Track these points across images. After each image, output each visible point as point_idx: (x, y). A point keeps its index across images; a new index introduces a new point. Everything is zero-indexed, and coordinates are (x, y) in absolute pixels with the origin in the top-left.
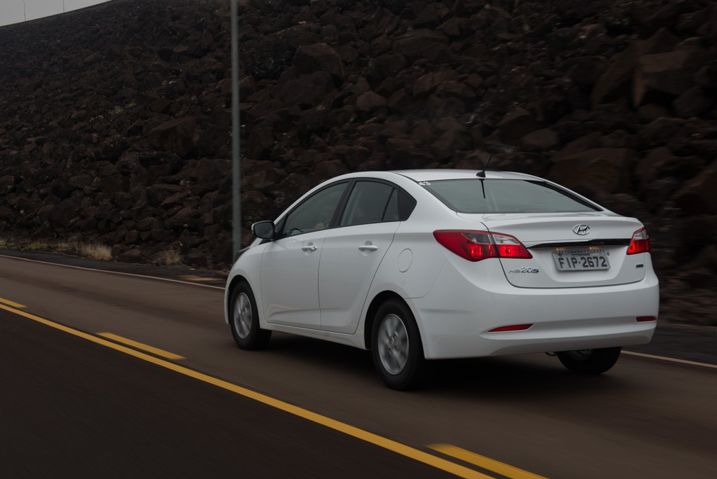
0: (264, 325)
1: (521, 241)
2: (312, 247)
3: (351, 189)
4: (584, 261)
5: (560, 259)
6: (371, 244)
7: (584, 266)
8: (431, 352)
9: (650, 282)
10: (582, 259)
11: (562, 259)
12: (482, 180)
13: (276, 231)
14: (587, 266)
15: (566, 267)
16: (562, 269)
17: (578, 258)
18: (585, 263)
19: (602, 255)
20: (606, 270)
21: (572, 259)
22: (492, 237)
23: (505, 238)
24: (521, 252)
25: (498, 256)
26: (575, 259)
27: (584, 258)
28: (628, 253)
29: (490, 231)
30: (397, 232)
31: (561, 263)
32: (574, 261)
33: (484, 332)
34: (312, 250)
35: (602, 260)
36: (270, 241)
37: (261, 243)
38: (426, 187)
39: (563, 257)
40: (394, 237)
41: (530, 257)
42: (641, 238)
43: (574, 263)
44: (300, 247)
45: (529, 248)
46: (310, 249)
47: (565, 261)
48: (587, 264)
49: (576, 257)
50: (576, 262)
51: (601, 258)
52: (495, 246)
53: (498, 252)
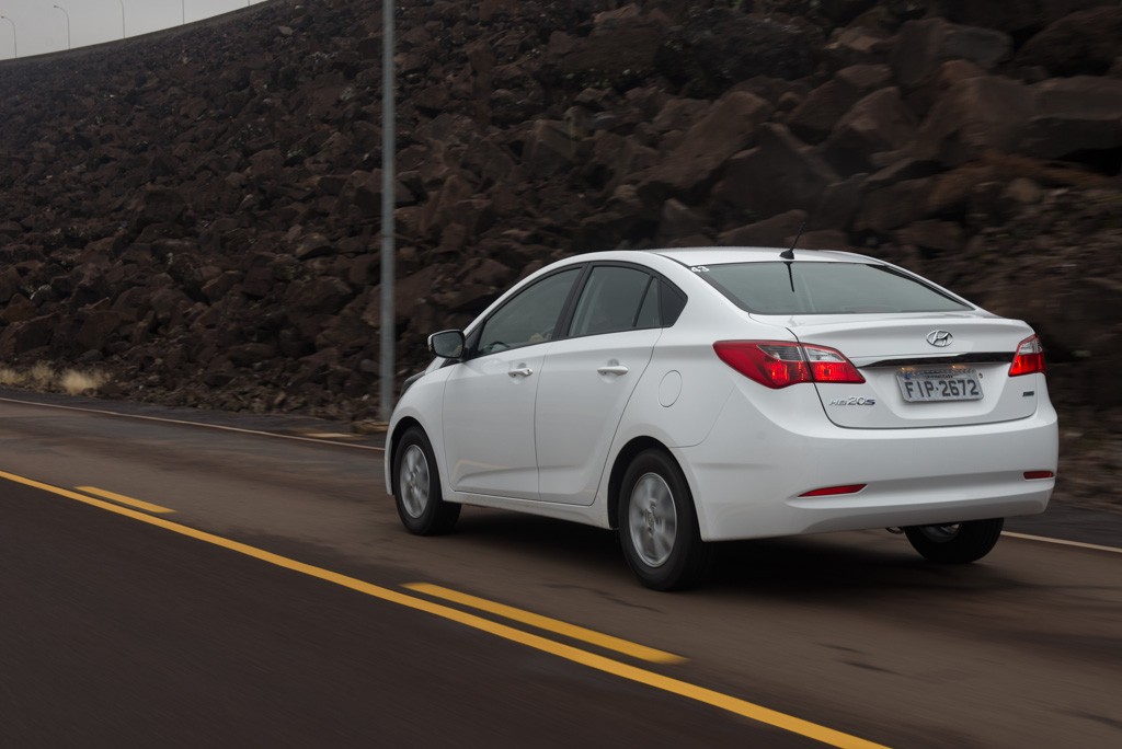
0: (449, 494)
1: (847, 356)
2: (524, 370)
3: (584, 278)
4: (943, 386)
5: (907, 384)
6: (618, 364)
7: (944, 394)
8: (710, 530)
9: (1044, 418)
10: (941, 383)
11: (911, 384)
12: (788, 264)
13: (467, 346)
14: (949, 395)
15: (916, 395)
16: (910, 400)
17: (935, 383)
18: (946, 389)
19: (971, 377)
20: (977, 400)
21: (926, 383)
22: (803, 351)
23: (823, 352)
24: (847, 373)
25: (813, 379)
26: (930, 383)
27: (944, 383)
28: (1011, 375)
29: (801, 341)
30: (658, 345)
31: (909, 390)
32: (929, 386)
33: (792, 498)
34: (526, 376)
35: (971, 385)
36: (457, 362)
37: (443, 366)
38: (702, 275)
39: (912, 380)
40: (652, 353)
41: (862, 381)
42: (1029, 351)
43: (928, 389)
44: (506, 370)
45: (860, 368)
46: (522, 374)
47: (914, 387)
48: (948, 391)
49: (930, 380)
50: (932, 389)
51: (969, 381)
52: (808, 364)
53: (813, 374)
